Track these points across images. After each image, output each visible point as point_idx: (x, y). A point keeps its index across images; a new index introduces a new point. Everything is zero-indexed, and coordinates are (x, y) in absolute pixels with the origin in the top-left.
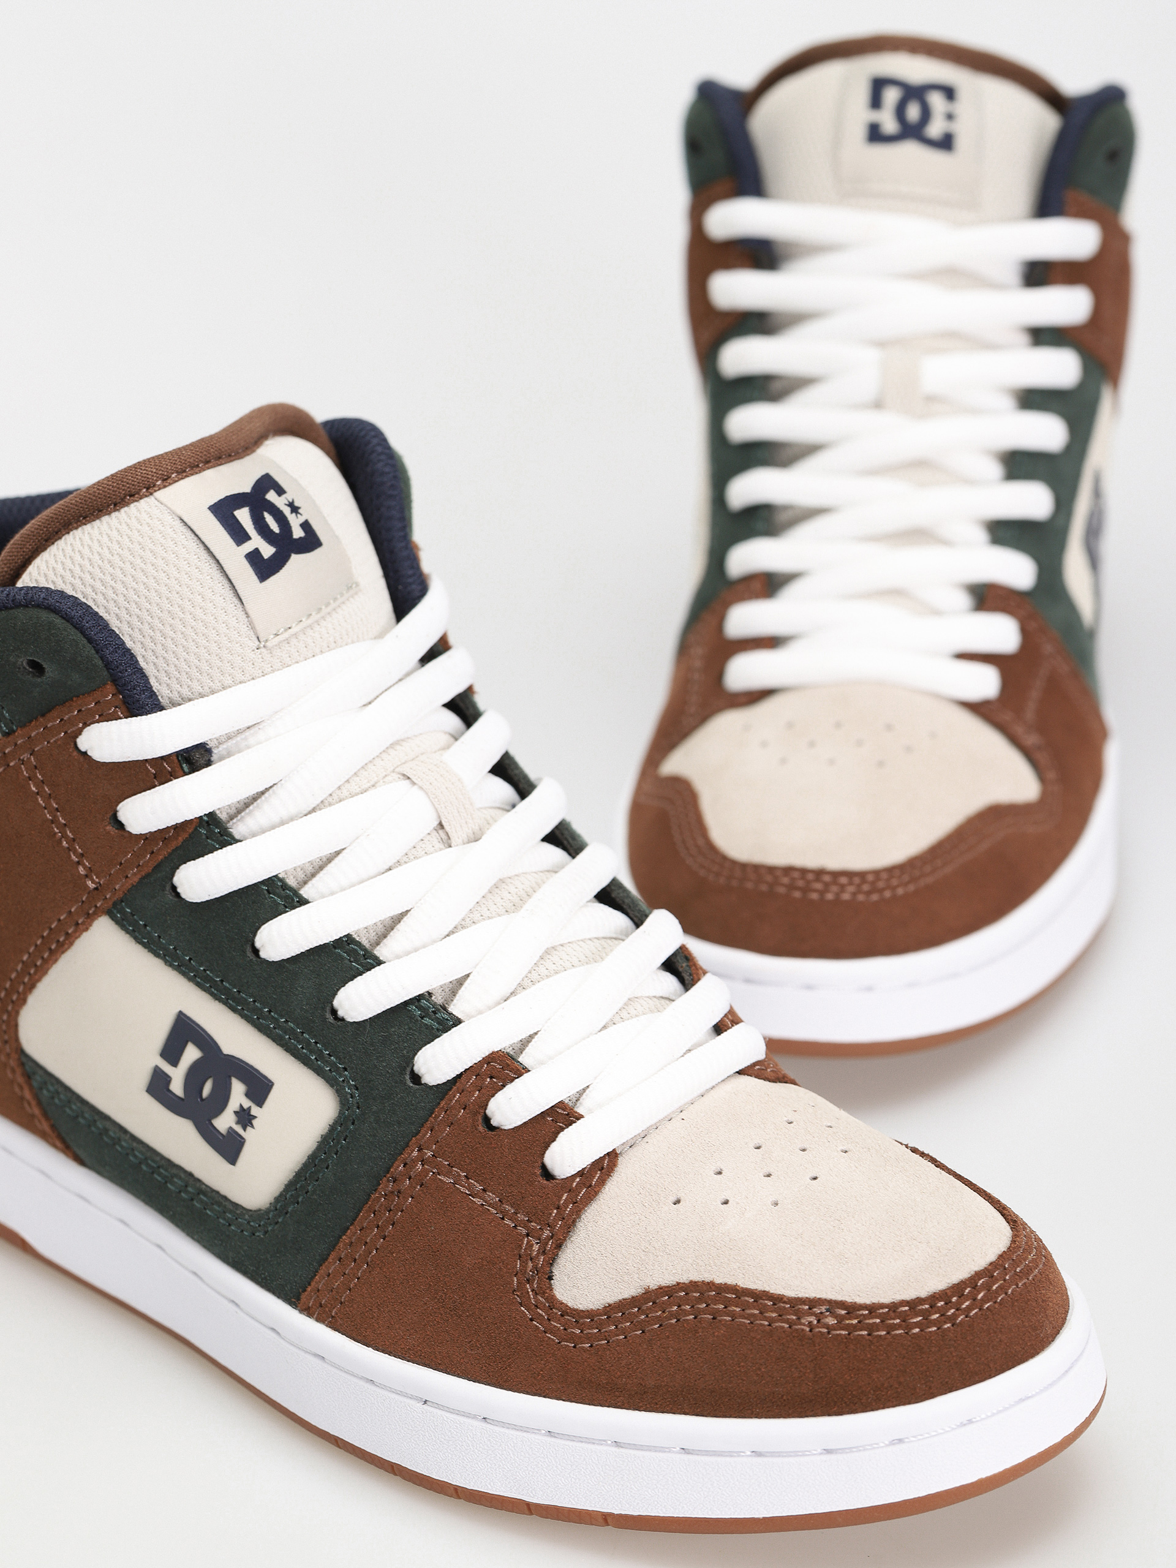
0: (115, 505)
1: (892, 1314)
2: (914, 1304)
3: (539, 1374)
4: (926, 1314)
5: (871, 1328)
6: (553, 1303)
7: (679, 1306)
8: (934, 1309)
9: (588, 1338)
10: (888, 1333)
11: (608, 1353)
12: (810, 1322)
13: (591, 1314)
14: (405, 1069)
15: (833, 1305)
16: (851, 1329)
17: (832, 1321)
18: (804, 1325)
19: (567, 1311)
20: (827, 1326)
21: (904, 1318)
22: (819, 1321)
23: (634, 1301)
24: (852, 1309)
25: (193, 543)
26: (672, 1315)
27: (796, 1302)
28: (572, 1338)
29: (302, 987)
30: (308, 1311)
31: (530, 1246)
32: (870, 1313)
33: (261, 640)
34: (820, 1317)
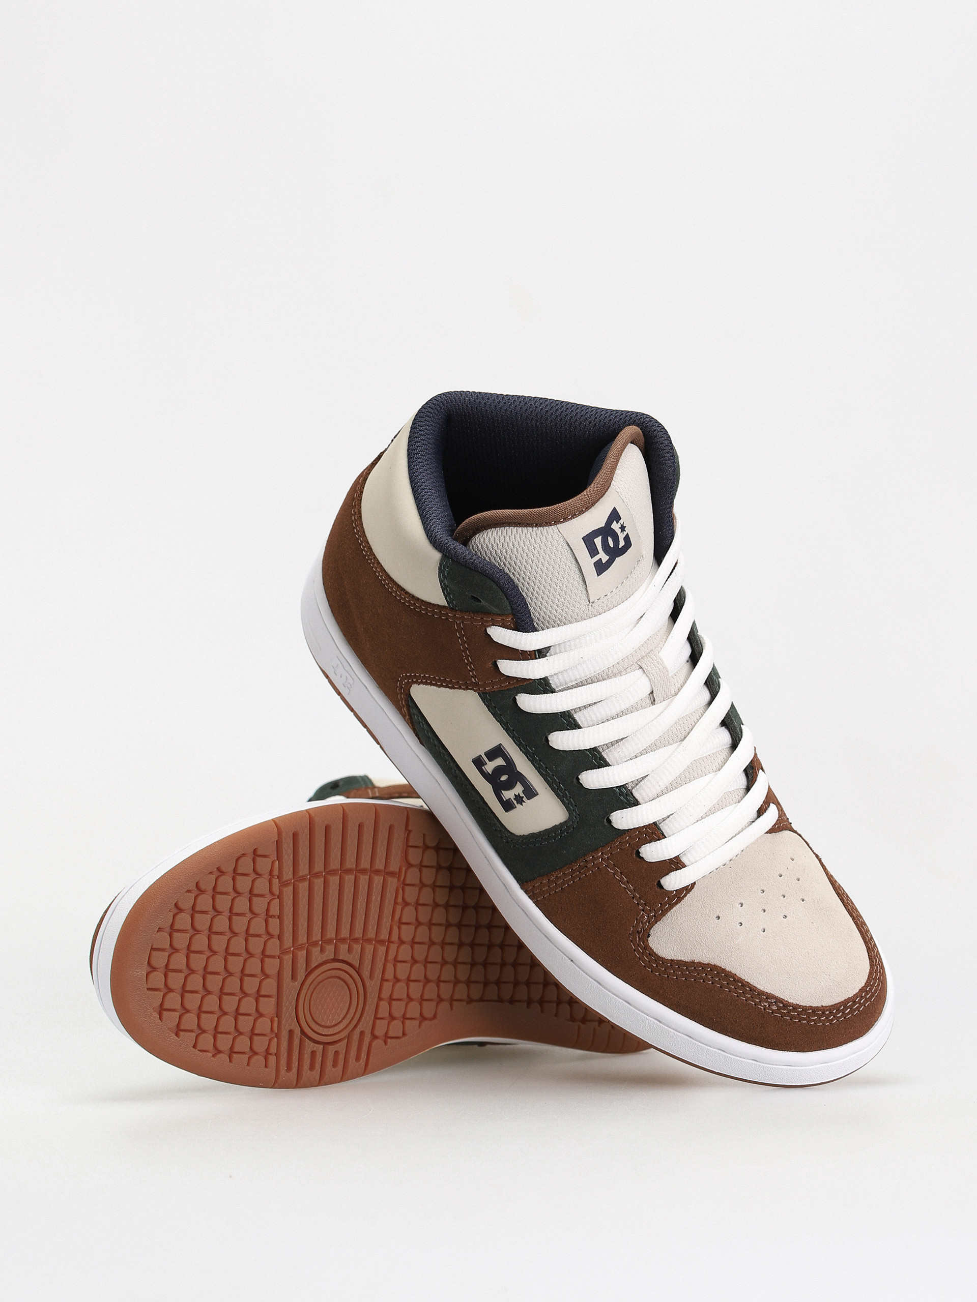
0: (536, 524)
1: (804, 1012)
2: (814, 1010)
3: (631, 977)
4: (819, 1017)
5: (792, 1017)
6: (647, 947)
7: (706, 975)
8: (824, 1015)
9: (659, 971)
10: (799, 1021)
11: (667, 982)
12: (766, 1006)
13: (662, 959)
14: (605, 817)
15: (778, 1000)
16: (783, 1015)
17: (774, 1008)
18: (762, 1006)
19: (652, 953)
20: (773, 1010)
21: (809, 1015)
22: (769, 1006)
23: (685, 963)
24: (786, 1005)
25: (570, 556)
26: (701, 978)
27: (761, 993)
28: (651, 967)
29: (566, 764)
30: (526, 892)
31: (643, 916)
32: (794, 1009)
33: (591, 601)
34: (770, 1004)
